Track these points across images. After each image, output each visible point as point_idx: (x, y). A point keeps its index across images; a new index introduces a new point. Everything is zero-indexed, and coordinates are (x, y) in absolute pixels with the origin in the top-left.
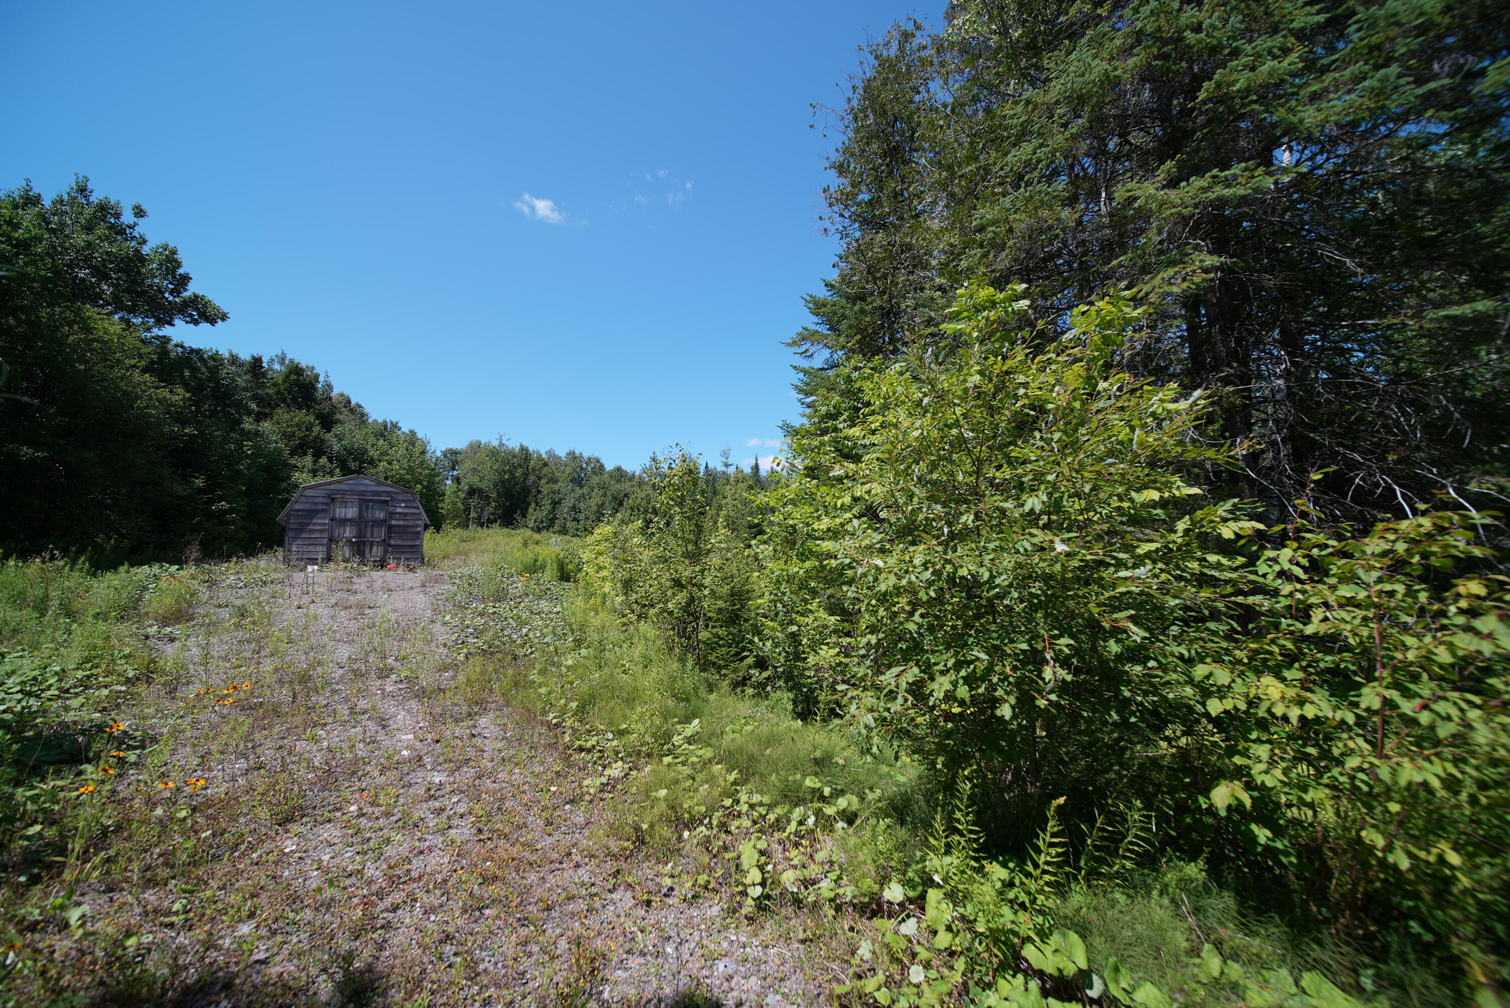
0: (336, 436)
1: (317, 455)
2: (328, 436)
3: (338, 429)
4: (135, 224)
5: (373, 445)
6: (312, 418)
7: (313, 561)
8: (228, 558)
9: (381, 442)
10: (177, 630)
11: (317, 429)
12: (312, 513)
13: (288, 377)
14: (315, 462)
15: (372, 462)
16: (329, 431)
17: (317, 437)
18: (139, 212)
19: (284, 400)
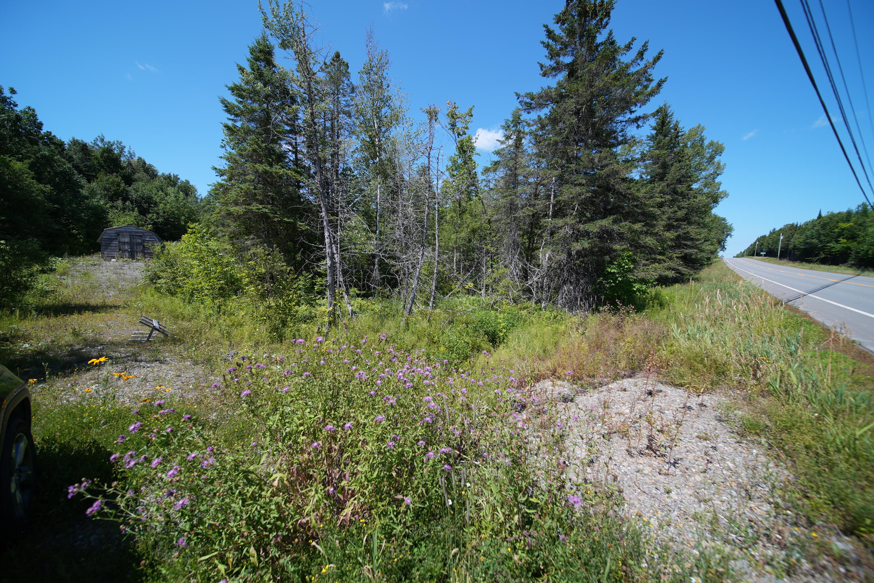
0: (134, 189)
1: (125, 200)
2: (130, 188)
3: (134, 186)
4: (11, 97)
5: (156, 194)
6: (119, 179)
7: (114, 258)
8: (79, 255)
9: (160, 192)
10: (65, 277)
11: (123, 185)
12: (111, 240)
13: (103, 154)
14: (124, 204)
15: (156, 204)
16: (130, 186)
17: (124, 189)
18: (13, 91)
19: (103, 167)
